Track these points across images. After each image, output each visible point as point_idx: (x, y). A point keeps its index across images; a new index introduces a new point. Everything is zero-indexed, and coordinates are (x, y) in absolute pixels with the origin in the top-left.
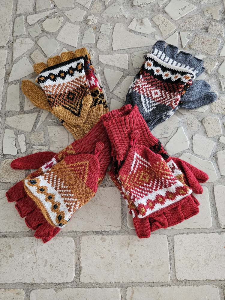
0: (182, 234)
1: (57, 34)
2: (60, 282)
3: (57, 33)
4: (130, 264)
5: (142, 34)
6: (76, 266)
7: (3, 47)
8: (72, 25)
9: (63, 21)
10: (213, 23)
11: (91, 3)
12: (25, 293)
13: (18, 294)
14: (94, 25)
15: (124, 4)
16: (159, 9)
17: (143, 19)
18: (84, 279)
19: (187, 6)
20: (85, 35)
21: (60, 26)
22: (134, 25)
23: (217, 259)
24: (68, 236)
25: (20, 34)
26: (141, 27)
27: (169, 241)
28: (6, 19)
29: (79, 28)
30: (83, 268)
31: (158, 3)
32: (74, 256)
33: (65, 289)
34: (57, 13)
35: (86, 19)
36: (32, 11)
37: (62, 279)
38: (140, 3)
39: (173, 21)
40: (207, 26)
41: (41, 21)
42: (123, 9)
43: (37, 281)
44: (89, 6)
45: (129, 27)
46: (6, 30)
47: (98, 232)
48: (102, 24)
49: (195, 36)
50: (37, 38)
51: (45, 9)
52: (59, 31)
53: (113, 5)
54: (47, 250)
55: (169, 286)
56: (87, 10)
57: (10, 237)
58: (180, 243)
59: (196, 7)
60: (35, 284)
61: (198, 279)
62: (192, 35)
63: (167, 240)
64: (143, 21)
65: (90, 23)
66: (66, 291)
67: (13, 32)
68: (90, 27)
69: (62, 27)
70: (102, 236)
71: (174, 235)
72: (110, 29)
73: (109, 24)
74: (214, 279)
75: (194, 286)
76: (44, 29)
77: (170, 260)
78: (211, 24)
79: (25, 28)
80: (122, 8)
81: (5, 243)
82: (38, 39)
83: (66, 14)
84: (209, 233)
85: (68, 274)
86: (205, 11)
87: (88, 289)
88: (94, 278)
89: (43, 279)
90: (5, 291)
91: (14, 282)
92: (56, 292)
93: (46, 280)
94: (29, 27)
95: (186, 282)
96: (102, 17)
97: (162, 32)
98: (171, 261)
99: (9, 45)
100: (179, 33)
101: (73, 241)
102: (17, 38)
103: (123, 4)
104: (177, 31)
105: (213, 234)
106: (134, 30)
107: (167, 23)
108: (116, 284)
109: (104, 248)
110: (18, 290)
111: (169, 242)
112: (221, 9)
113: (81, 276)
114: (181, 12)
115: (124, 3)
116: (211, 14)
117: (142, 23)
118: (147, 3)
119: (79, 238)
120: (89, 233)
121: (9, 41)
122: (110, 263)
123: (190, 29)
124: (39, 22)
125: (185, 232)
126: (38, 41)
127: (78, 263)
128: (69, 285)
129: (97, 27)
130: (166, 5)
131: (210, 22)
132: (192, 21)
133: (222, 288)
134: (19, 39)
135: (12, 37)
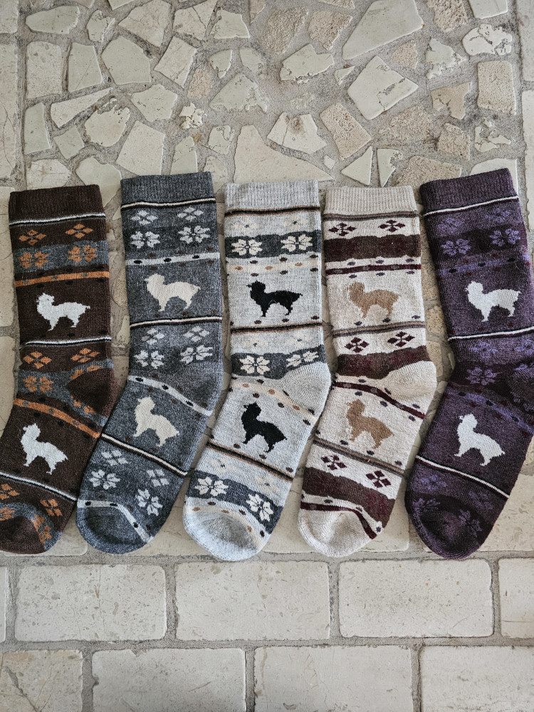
0: (355, 561)
1: (117, 151)
2: (142, 639)
3: (117, 149)
4: (261, 611)
5: (297, 154)
6: (169, 613)
7: (5, 180)
8: (148, 129)
9: (130, 119)
10: (450, 127)
11: (189, 74)
12: (84, 657)
13: (72, 658)
14: (196, 131)
15: (262, 76)
16: (336, 89)
17: (301, 117)
18: (183, 634)
19: (398, 85)
20: (176, 153)
21: (123, 131)
22: (280, 132)
23: (411, 604)
24: (154, 564)
25: (39, 150)
26: (295, 136)
27: (330, 573)
28: (6, 112)
29: (164, 136)
30: (181, 617)
31: (336, 74)
32: (165, 597)
33: (151, 650)
34: (113, 97)
35: (178, 115)
36: (61, 92)
37: (145, 634)
38: (295, 75)
39: (364, 121)
40: (436, 136)
41: (82, 118)
42: (257, 90)
43: (102, 637)
44: (184, 82)
45: (270, 137)
46: (9, 139)
47: (206, 556)
48: (213, 126)
49: (409, 158)
50: (75, 160)
51: (88, 88)
52: (121, 143)
53: (237, 79)
54: (118, 587)
55: (326, 647)
56: (181, 91)
57: (50, 564)
58: (351, 576)
59: (417, 87)
60: (100, 642)
61: (378, 636)
62: (401, 157)
63: (327, 570)
64: (300, 122)
65: (187, 125)
66: (152, 653)
67: (23, 143)
68: (188, 134)
69: (126, 134)
70: (213, 564)
71: (341, 562)
72: (231, 140)
73: (228, 128)
74: (403, 636)
75: (369, 646)
76: (89, 138)
77: (332, 604)
78: (445, 130)
79: (47, 134)
80: (256, 86)
81: (43, 576)
82: (78, 164)
83: (135, 101)
84: (402, 560)
85: (154, 625)
86: (435, 96)
87: (190, 650)
88: (200, 632)
89: (112, 634)
90: (50, 654)
91: (64, 639)
92: (135, 655)
93: (117, 636)
94: (56, 132)
95: (356, 641)
96: (212, 110)
97: (340, 150)
98: (333, 606)
99: (17, 176)
100: (375, 152)
101: (163, 571)
102: (34, 158)
103: (259, 75)
104: (371, 147)
105: (411, 562)
106: (281, 144)
107: (351, 127)
108: (238, 643)
109: (217, 584)
110: (72, 652)
111: (331, 575)
112: (469, 91)
113: (178, 629)
114: (384, 98)
115: (261, 73)
116: (447, 104)
117: (297, 126)
118: (310, 74)
119: (173, 567)
120: (190, 559)
121: (16, 166)
122: (227, 609)
123: (400, 141)
124: (78, 120)
125: (359, 558)
126: (78, 167)
127: (172, 609)
128: (158, 644)
129: (203, 136)
130: (351, 79)
131: (443, 126)
132: (405, 121)
133: (416, 650)
134: (37, 163)
135: (22, 157)
